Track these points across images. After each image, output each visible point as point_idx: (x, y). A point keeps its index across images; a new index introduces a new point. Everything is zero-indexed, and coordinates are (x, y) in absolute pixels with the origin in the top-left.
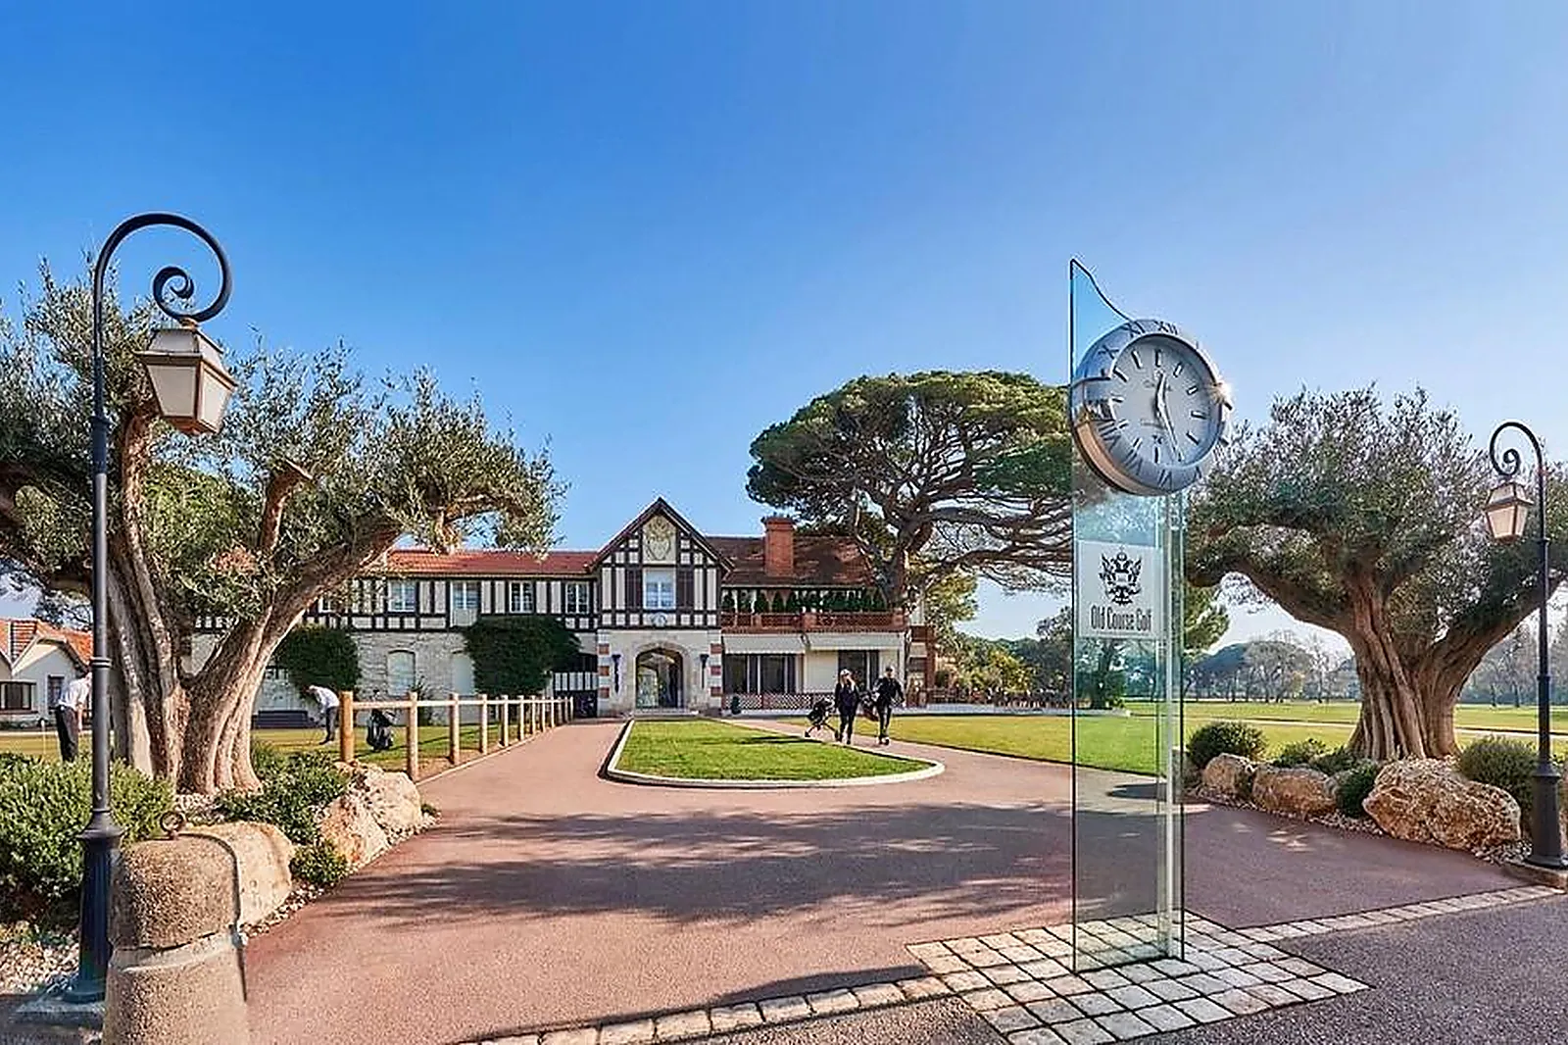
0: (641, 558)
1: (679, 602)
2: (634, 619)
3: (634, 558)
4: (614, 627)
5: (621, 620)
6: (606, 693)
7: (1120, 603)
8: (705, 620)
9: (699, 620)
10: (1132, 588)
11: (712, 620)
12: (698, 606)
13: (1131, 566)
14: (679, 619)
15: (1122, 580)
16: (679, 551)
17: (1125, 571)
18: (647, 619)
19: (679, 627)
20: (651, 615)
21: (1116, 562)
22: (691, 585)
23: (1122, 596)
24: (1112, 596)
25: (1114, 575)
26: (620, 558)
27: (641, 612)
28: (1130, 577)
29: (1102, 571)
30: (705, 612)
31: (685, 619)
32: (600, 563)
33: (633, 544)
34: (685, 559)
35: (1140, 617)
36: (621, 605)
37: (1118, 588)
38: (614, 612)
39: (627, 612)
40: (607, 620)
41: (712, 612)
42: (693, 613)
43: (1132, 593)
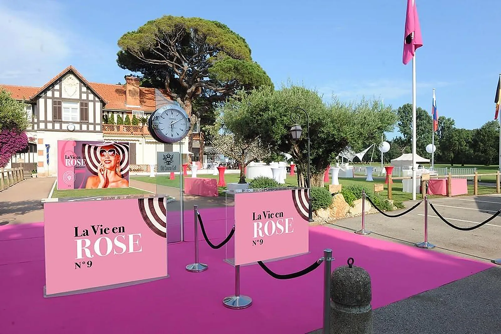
0: (61, 95)
1: (82, 118)
2: (57, 126)
3: (57, 94)
4: (46, 130)
5: (50, 126)
6: (42, 164)
7: (168, 165)
8: (95, 128)
9: (91, 128)
10: (171, 161)
11: (98, 128)
12: (91, 120)
13: (171, 156)
14: (81, 127)
15: (168, 159)
16: (81, 92)
17: (169, 157)
18: (64, 127)
19: (81, 131)
20: (67, 125)
21: (167, 156)
22: (87, 110)
23: (169, 163)
24: (166, 163)
25: (166, 159)
26: (49, 94)
27: (61, 122)
28: (170, 159)
29: (163, 158)
30: (95, 124)
31: (84, 127)
32: (38, 97)
33: (57, 87)
34: (84, 97)
35: (173, 167)
36: (50, 118)
37: (167, 161)
38: (46, 122)
39: (54, 122)
40: (42, 126)
41: (98, 124)
42: (88, 124)
43: (171, 162)
